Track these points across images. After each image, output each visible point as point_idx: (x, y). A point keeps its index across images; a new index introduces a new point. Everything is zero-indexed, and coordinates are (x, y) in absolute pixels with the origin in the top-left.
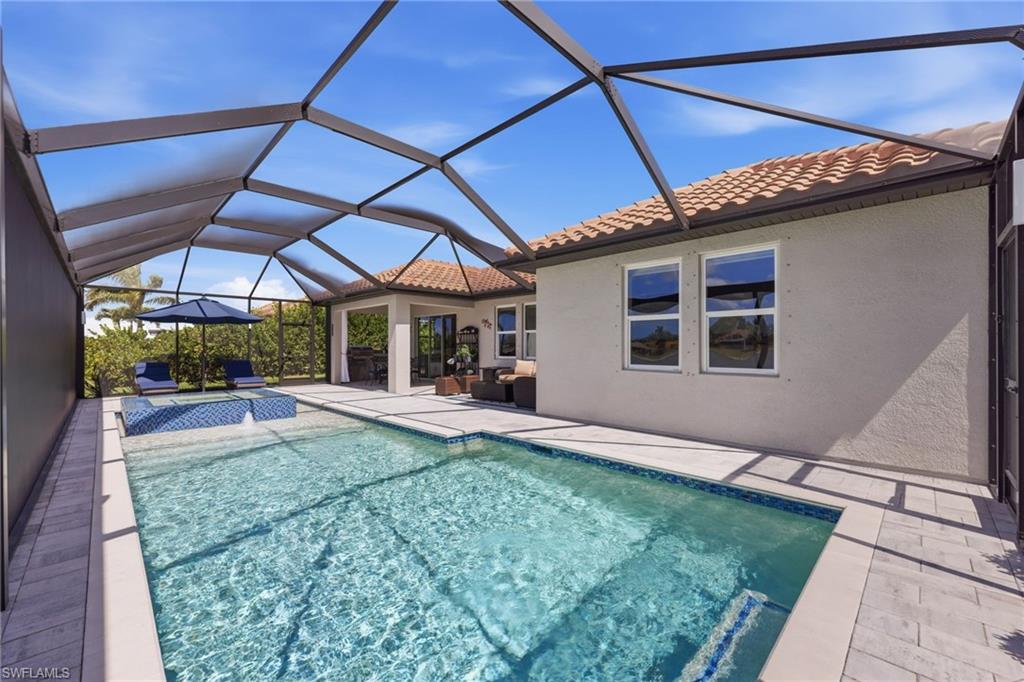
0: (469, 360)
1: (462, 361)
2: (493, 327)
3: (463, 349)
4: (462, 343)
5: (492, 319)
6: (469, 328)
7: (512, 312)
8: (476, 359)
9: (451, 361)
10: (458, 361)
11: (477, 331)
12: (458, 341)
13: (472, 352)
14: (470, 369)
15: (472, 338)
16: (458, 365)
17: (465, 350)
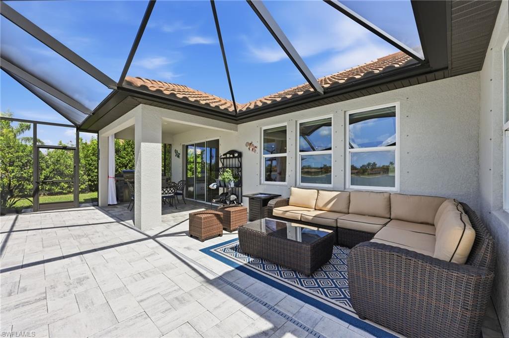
0: (232, 185)
1: (225, 186)
2: (258, 150)
3: (225, 174)
4: (224, 167)
5: (258, 141)
6: (232, 152)
7: (283, 131)
8: (239, 184)
9: (213, 186)
10: (221, 186)
11: (240, 155)
12: (220, 165)
13: (235, 177)
14: (233, 194)
15: (235, 162)
16: (221, 191)
17: (228, 175)
